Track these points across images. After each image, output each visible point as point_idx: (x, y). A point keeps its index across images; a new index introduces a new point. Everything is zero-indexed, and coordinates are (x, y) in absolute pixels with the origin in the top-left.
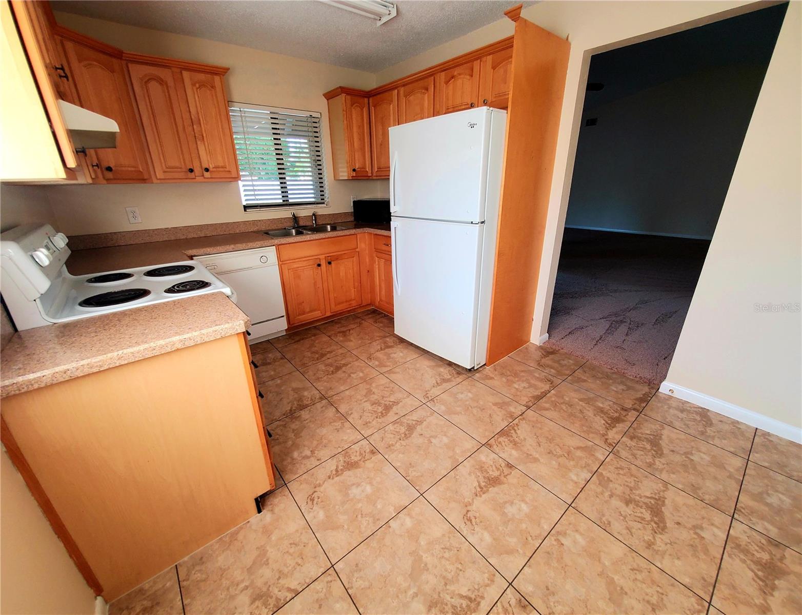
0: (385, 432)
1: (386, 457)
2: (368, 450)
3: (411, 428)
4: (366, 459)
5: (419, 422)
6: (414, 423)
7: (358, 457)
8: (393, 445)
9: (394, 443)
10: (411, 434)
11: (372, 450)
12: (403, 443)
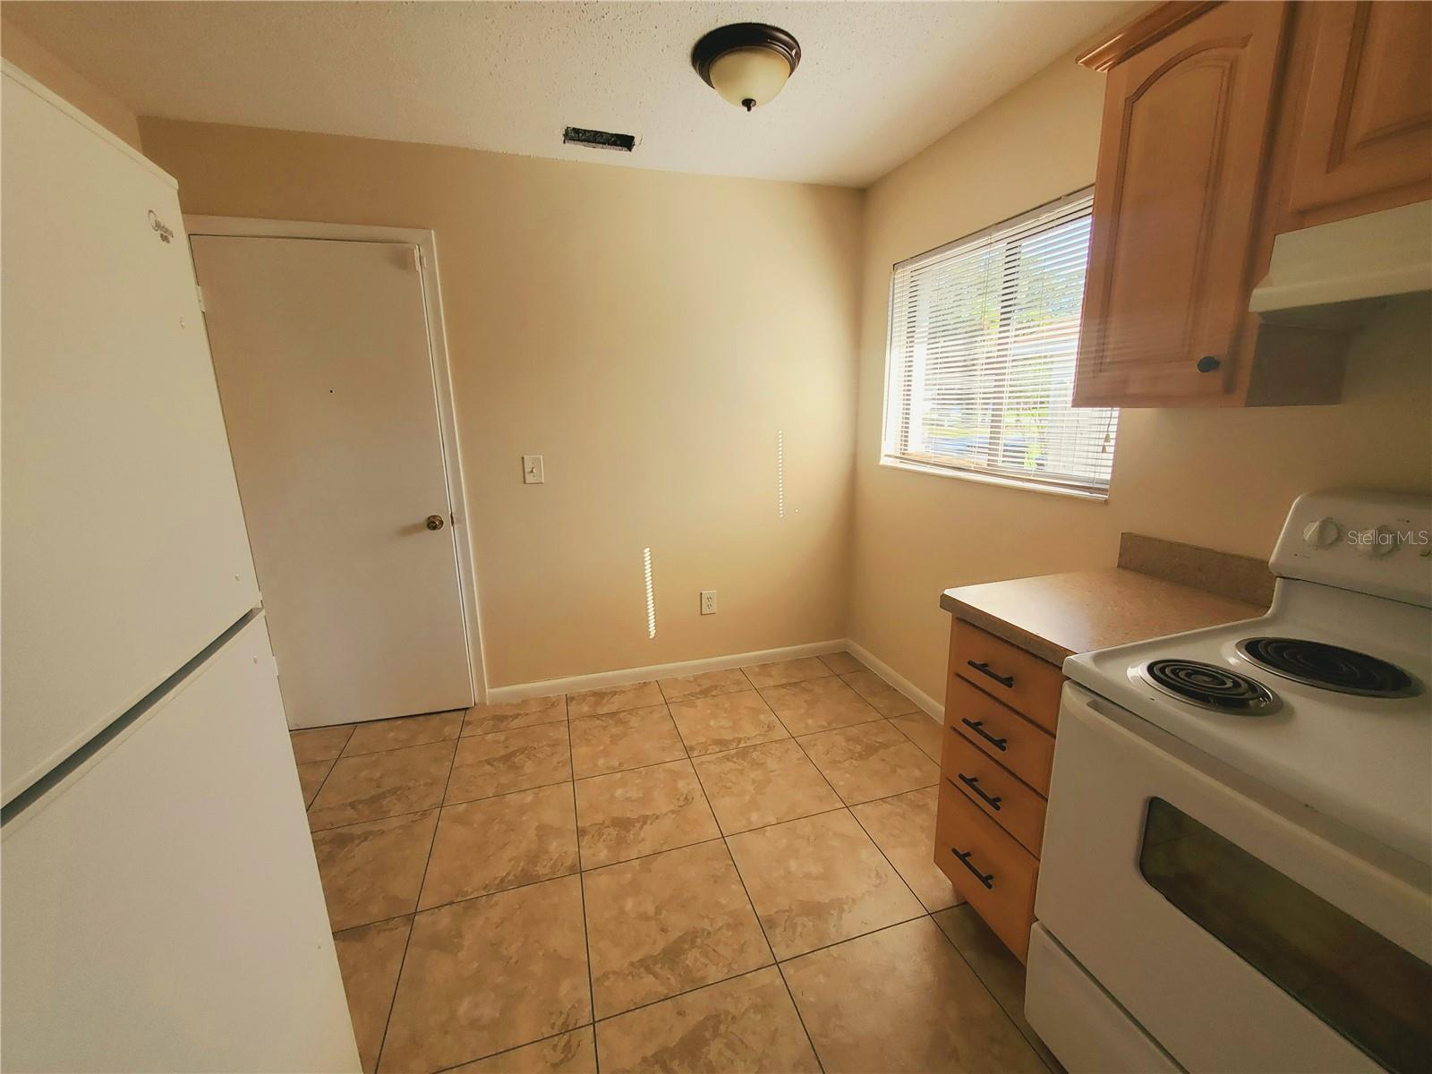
0: (730, 964)
1: (749, 906)
2: (777, 931)
3: (672, 955)
4: (787, 914)
5: (646, 965)
6: (657, 968)
7: (800, 922)
8: (728, 926)
9: (724, 931)
10: (682, 939)
11: (770, 928)
12: (706, 924)
